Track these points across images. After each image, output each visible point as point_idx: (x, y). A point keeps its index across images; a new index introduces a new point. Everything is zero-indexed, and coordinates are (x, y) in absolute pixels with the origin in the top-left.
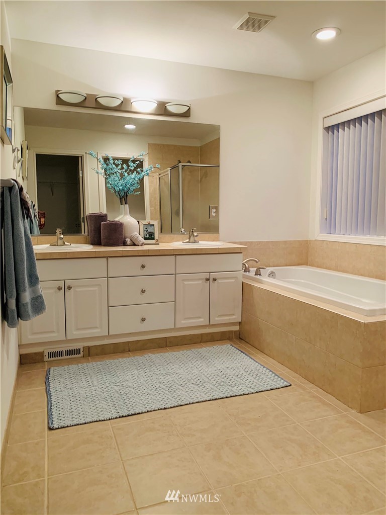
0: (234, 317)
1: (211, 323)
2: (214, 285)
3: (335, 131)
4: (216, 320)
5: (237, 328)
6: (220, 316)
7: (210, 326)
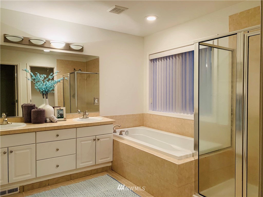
0: (109, 159)
1: (96, 164)
2: (98, 143)
3: (155, 61)
4: (99, 161)
5: (110, 164)
6: (101, 159)
7: (96, 165)
